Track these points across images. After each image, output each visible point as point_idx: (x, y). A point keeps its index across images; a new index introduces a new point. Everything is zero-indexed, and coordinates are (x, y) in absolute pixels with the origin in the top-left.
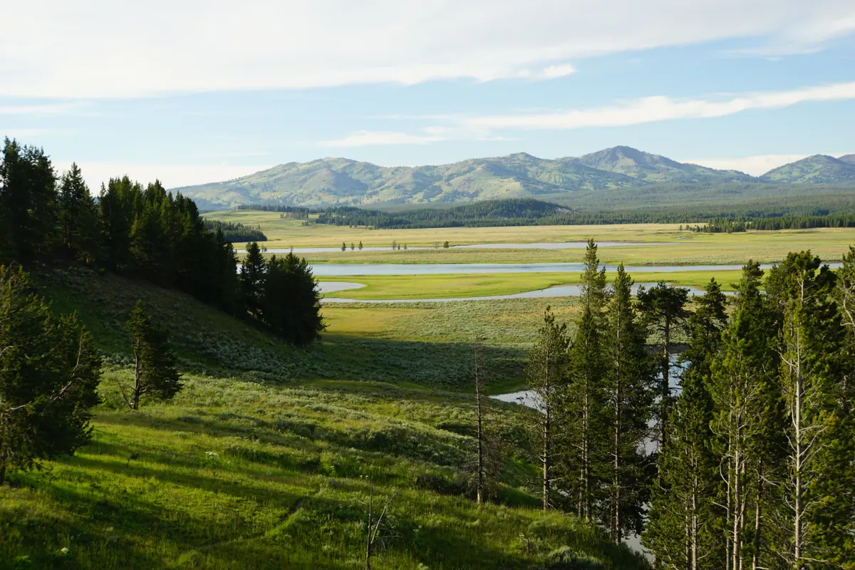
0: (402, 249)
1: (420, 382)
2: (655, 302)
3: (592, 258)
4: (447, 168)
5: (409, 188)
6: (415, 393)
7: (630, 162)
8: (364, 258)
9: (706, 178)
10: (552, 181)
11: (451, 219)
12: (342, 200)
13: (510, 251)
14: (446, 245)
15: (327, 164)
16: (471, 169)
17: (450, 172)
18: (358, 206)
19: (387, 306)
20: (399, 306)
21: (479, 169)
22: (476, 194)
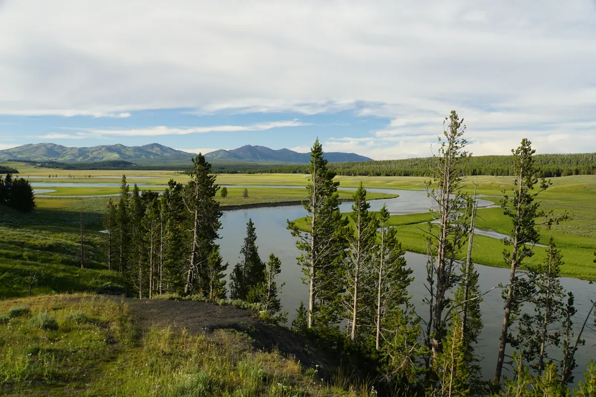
0: (73, 178)
1: (72, 226)
2: (147, 197)
3: (124, 181)
4: (92, 148)
5: (77, 155)
6: (70, 230)
7: (158, 149)
8: (58, 180)
9: (185, 155)
10: (130, 155)
11: (92, 167)
12: (50, 159)
13: (113, 179)
14: (90, 176)
15: (45, 145)
16: (100, 149)
17: (92, 150)
18: (56, 161)
19: (64, 198)
20: (69, 198)
21: (103, 149)
22: (102, 158)
